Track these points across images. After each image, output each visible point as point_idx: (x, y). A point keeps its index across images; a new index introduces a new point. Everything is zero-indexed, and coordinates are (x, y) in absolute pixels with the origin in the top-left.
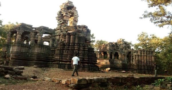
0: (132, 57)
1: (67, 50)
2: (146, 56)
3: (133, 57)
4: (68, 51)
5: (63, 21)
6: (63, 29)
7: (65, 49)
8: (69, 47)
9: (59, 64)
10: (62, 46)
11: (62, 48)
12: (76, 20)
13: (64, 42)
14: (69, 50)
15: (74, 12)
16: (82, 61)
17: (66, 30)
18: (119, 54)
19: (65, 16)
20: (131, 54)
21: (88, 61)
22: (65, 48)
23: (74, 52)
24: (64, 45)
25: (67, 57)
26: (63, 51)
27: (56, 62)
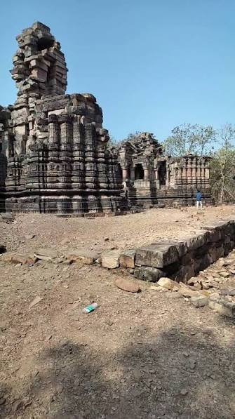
0: (167, 173)
1: (56, 162)
2: (196, 168)
3: (170, 171)
4: (58, 164)
5: (31, 83)
6: (33, 105)
7: (51, 161)
8: (58, 156)
9: (41, 201)
10: (41, 153)
11: (41, 158)
12: (63, 81)
13: (45, 141)
14: (59, 162)
15: (57, 58)
16: (95, 190)
17: (45, 109)
18: (144, 168)
19: (33, 68)
20: (167, 166)
21: (108, 188)
22: (49, 159)
23: (75, 168)
24: (45, 149)
25: (58, 182)
26: (46, 166)
27: (31, 197)
